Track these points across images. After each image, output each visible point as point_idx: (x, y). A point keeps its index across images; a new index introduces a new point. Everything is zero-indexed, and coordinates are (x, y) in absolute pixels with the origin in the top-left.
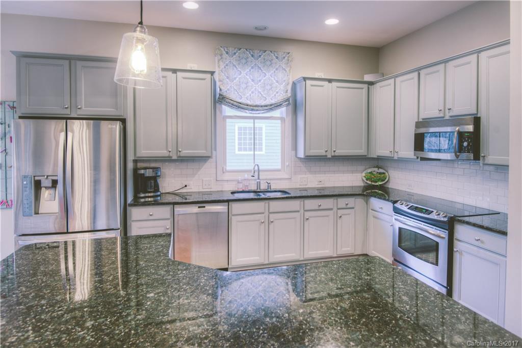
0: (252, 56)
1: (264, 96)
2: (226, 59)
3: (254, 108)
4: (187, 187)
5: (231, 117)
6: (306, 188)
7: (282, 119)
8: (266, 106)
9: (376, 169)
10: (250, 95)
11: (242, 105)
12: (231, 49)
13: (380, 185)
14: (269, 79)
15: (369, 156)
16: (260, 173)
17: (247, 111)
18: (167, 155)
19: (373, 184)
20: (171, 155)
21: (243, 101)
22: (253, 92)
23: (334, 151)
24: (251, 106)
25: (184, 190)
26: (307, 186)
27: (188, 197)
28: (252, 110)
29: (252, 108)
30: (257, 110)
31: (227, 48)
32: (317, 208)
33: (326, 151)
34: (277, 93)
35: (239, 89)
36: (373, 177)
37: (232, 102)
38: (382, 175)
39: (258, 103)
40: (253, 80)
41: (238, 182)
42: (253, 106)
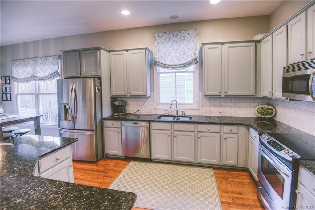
0: (173, 35)
1: (180, 59)
2: (158, 40)
3: (173, 67)
4: (140, 111)
5: (162, 73)
6: (210, 116)
7: (194, 72)
8: (181, 65)
9: (266, 106)
10: (172, 59)
11: (166, 66)
12: (160, 34)
13: (267, 118)
14: (183, 48)
15: (257, 96)
16: (178, 105)
17: (170, 69)
18: (124, 95)
19: (263, 116)
20: (126, 95)
21: (167, 63)
22: (173, 57)
23: (226, 92)
24: (171, 65)
25: (138, 113)
26: (210, 115)
27: (140, 116)
28: (173, 68)
29: (172, 66)
30: (176, 68)
31: (158, 33)
32: (207, 131)
33: (220, 92)
34: (188, 56)
35: (165, 56)
36: (263, 111)
37: (161, 64)
38: (271, 111)
39: (176, 63)
40: (173, 50)
41: (165, 110)
42: (173, 66)
